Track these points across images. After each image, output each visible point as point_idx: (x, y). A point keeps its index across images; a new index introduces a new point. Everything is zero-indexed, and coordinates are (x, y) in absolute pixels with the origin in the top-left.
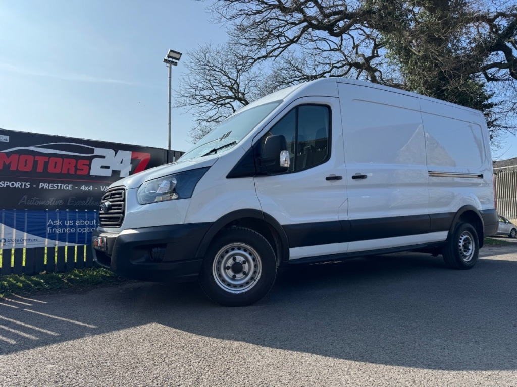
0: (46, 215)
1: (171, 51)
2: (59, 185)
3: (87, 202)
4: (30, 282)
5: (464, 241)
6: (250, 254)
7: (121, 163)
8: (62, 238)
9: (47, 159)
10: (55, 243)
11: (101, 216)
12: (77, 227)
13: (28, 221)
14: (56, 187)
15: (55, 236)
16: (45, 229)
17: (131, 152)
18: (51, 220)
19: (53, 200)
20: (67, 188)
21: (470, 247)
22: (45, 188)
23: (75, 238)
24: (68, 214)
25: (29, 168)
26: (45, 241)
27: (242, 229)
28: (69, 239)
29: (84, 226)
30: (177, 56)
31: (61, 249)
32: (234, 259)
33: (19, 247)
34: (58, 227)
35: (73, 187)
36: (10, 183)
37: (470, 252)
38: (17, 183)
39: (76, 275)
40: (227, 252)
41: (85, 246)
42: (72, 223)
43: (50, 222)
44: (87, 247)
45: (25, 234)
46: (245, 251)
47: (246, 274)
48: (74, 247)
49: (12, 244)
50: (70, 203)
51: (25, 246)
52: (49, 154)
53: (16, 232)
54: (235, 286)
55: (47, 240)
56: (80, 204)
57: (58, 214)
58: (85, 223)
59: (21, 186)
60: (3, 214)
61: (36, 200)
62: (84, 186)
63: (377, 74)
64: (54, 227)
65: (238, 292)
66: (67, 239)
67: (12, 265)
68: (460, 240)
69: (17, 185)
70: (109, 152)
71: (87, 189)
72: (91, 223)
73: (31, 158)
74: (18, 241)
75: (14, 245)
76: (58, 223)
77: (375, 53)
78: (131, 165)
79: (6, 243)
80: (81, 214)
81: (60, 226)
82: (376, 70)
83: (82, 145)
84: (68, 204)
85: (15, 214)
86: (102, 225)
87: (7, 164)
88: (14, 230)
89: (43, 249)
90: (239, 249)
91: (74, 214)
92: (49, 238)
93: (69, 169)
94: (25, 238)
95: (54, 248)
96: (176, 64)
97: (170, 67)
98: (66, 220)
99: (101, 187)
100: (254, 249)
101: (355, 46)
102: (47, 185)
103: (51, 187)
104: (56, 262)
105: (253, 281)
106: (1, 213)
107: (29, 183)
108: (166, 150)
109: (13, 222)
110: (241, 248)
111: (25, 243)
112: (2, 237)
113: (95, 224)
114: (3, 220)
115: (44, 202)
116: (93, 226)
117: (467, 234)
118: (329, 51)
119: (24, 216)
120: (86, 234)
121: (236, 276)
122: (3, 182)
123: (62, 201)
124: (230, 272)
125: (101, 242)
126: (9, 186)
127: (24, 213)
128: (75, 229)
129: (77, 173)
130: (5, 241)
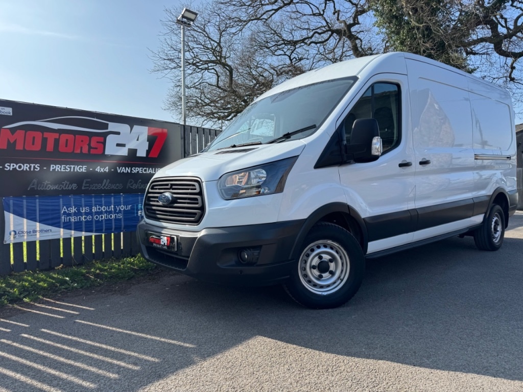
0: (59, 202)
1: (187, 10)
2: (72, 166)
3: (103, 185)
5: (495, 222)
6: (337, 252)
7: (138, 140)
8: (78, 227)
10: (71, 233)
11: (154, 208)
12: (94, 214)
13: (39, 208)
14: (69, 169)
15: (70, 225)
16: (59, 218)
17: (147, 128)
18: (65, 207)
19: (66, 184)
20: (81, 169)
22: (57, 170)
23: (92, 227)
24: (83, 200)
25: (37, 147)
26: (60, 232)
27: (329, 225)
28: (86, 227)
29: (101, 213)
30: (192, 16)
31: (78, 240)
32: (320, 258)
33: (31, 239)
34: (73, 214)
35: (87, 169)
36: (17, 165)
37: (498, 233)
38: (25, 165)
39: (101, 270)
40: (312, 250)
41: (103, 235)
42: (88, 209)
43: (64, 210)
44: (105, 235)
45: (38, 224)
46: (332, 248)
47: (332, 273)
48: (92, 236)
49: (23, 236)
50: (85, 187)
51: (38, 237)
52: (59, 130)
53: (27, 222)
54: (322, 287)
55: (62, 230)
56: (96, 187)
57: (72, 200)
58: (103, 209)
59: (30, 168)
60: (11, 202)
61: (47, 184)
62: (99, 167)
63: (358, 42)
64: (69, 215)
65: (325, 294)
66: (84, 228)
67: (25, 260)
68: (492, 223)
69: (25, 167)
70: (124, 128)
71: (102, 170)
72: (109, 208)
73: (38, 135)
74: (30, 232)
75: (25, 237)
77: (356, 19)
78: (148, 143)
79: (17, 236)
80: (97, 200)
81: (75, 214)
82: (357, 38)
83: (95, 119)
84: (83, 188)
85: (25, 201)
86: (158, 219)
87: (12, 142)
88: (25, 220)
89: (59, 240)
90: (325, 246)
91: (90, 200)
92: (64, 228)
93: (81, 148)
94: (38, 229)
95: (70, 238)
96: (189, 26)
97: (184, 29)
98: (81, 206)
99: (118, 168)
100: (342, 246)
101: (336, 12)
102: (58, 167)
103: (64, 169)
104: (73, 254)
105: (339, 281)
106: (9, 201)
107: (39, 165)
108: (181, 125)
109: (23, 210)
110: (328, 246)
111: (38, 235)
112: (12, 229)
113: (113, 210)
114: (12, 208)
115: (57, 186)
116: (110, 212)
117: (497, 216)
118: (311, 15)
119: (35, 203)
120: (104, 221)
121: (322, 276)
122: (9, 164)
123: (76, 185)
124: (316, 272)
125: (167, 240)
126: (16, 168)
127: (35, 200)
128: (92, 216)
129: (91, 153)
130: (15, 234)
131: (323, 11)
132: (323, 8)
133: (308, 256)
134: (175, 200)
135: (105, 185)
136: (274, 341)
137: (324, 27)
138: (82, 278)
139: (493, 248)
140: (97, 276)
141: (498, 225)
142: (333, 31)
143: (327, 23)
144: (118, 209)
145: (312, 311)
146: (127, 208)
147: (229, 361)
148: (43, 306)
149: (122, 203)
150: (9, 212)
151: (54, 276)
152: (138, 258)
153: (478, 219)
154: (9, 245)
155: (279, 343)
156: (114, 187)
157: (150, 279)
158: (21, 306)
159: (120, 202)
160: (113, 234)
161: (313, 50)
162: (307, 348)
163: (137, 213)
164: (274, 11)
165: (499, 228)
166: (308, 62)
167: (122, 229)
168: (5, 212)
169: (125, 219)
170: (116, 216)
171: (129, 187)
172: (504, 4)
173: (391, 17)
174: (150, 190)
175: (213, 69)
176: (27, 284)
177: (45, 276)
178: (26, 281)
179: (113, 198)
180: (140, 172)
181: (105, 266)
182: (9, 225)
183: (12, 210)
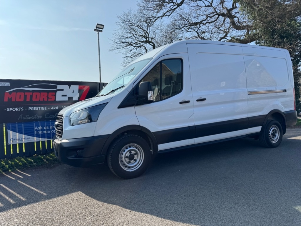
0: (33, 125)
1: (98, 24)
2: (39, 108)
3: (55, 116)
4: (26, 162)
5: (273, 131)
7: (73, 92)
8: (43, 136)
9: (31, 93)
10: (40, 139)
12: (51, 130)
13: (24, 128)
15: (39, 135)
16: (34, 132)
17: (78, 86)
19: (37, 116)
20: (44, 109)
21: (277, 135)
22: (32, 110)
23: (51, 136)
24: (45, 123)
25: (22, 99)
26: (34, 138)
28: (47, 136)
30: (102, 27)
31: (43, 143)
33: (20, 142)
35: (47, 108)
36: (12, 108)
37: (277, 137)
38: (17, 108)
42: (48, 127)
43: (36, 128)
45: (23, 135)
48: (50, 140)
49: (17, 141)
50: (46, 117)
51: (24, 141)
52: (32, 91)
54: (129, 167)
55: (35, 138)
56: (52, 117)
57: (40, 123)
60: (11, 125)
61: (27, 117)
62: (53, 107)
63: (236, 19)
64: (39, 130)
66: (46, 137)
67: (18, 152)
68: (270, 131)
69: (17, 109)
70: (66, 87)
71: (55, 108)
73: (22, 94)
74: (20, 139)
75: (18, 142)
76: (40, 128)
77: (235, 5)
78: (79, 93)
79: (14, 141)
80: (53, 123)
81: (42, 130)
82: (235, 17)
83: (50, 84)
84: (45, 118)
85: (17, 125)
87: (10, 98)
88: (17, 134)
89: (34, 142)
91: (49, 123)
92: (36, 137)
93: (44, 98)
94: (23, 137)
95: (39, 142)
96: (101, 31)
97: (98, 33)
98: (44, 126)
99: (63, 107)
102: (32, 108)
103: (35, 109)
104: (41, 148)
105: (138, 165)
106: (9, 125)
107: (23, 108)
108: (99, 83)
109: (16, 129)
111: (24, 140)
112: (11, 138)
115: (32, 117)
117: (275, 127)
119: (22, 126)
122: (9, 108)
123: (42, 116)
126: (12, 110)
127: (22, 124)
128: (50, 131)
129: (49, 100)
138: (40, 161)
141: (276, 132)
142: (219, 15)
151: (29, 159)
153: (258, 129)
154: (10, 145)
158: (6, 174)
166: (208, 33)
177: (25, 159)
182: (10, 136)
183: (11, 129)
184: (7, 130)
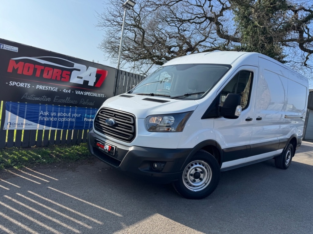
0: (39, 108)
2: (50, 87)
3: (66, 100)
4: (32, 157)
6: (206, 168)
7: (90, 75)
8: (48, 124)
9: (43, 68)
10: (44, 127)
12: (59, 117)
13: (27, 111)
14: (47, 89)
15: (44, 122)
16: (38, 117)
18: (42, 111)
19: (45, 97)
20: (55, 90)
22: (40, 89)
23: (56, 125)
24: (53, 108)
25: (30, 73)
26: (37, 125)
27: (204, 152)
28: (53, 125)
29: (63, 117)
30: (133, 4)
31: (47, 132)
32: (196, 170)
33: (20, 128)
34: (46, 116)
35: (58, 90)
36: (17, 83)
38: (22, 83)
39: (60, 152)
40: (192, 165)
41: (62, 130)
42: (55, 114)
43: (41, 113)
44: (63, 130)
45: (25, 120)
46: (203, 165)
47: (201, 180)
48: (55, 130)
50: (55, 100)
51: (24, 128)
52: (45, 64)
53: (18, 118)
54: (194, 186)
55: (38, 125)
56: (62, 101)
57: (47, 107)
58: (64, 115)
59: (24, 85)
60: (11, 105)
61: (33, 96)
62: (65, 90)
64: (44, 116)
65: (195, 191)
66: (51, 125)
67: (14, 141)
68: (287, 153)
69: (22, 85)
71: (67, 91)
72: (68, 115)
73: (32, 66)
74: (19, 124)
75: (16, 127)
77: (222, 13)
78: (96, 78)
79: (11, 126)
80: (61, 109)
81: (48, 116)
83: (67, 60)
84: (54, 101)
85: (19, 105)
87: (15, 68)
88: (17, 117)
89: (36, 130)
91: (57, 108)
92: (40, 124)
93: (57, 77)
94: (24, 123)
95: (43, 130)
98: (52, 112)
99: (76, 91)
100: (209, 165)
101: (211, 6)
102: (41, 87)
103: (44, 89)
104: (43, 139)
105: (204, 184)
106: (9, 104)
107: (30, 84)
108: (116, 69)
109: (17, 111)
110: (201, 163)
111: (24, 126)
112: (9, 121)
113: (70, 116)
114: (10, 109)
115: (39, 98)
116: (68, 117)
117: (289, 150)
118: (195, 5)
119: (25, 107)
120: (64, 122)
121: (195, 180)
122: (12, 82)
123: (50, 98)
124: (192, 178)
125: (109, 148)
126: (16, 85)
127: (25, 105)
128: (57, 118)
129: (62, 80)
130: (11, 124)
131: (204, 5)
132: (204, 3)
133: (189, 168)
134: (116, 125)
135: (67, 101)
136: (168, 219)
137: (202, 14)
138: (48, 156)
139: (285, 168)
140: (57, 156)
141: (289, 155)
142: (207, 18)
143: (204, 12)
144: (73, 116)
145: (187, 200)
146: (78, 116)
147: (143, 230)
148: (26, 173)
149: (76, 113)
150: (8, 110)
151: (31, 152)
152: (81, 147)
153: (280, 151)
154: (6, 131)
155: (171, 220)
156: (72, 102)
157: (89, 162)
158: (12, 172)
159: (75, 112)
160: (68, 130)
161: (193, 26)
162: (186, 226)
163: (84, 119)
164: (175, 2)
165: (289, 157)
166: (189, 32)
167: (74, 128)
168: (6, 111)
169: (76, 122)
170: (71, 119)
171: (81, 103)
172: (309, 20)
173: (243, 16)
174: (100, 114)
175: (134, 30)
176: (16, 157)
177: (27, 152)
178: (15, 154)
179: (71, 109)
180: (89, 95)
181: (62, 150)
182: (8, 119)
183: (10, 110)
184: (5, 111)
